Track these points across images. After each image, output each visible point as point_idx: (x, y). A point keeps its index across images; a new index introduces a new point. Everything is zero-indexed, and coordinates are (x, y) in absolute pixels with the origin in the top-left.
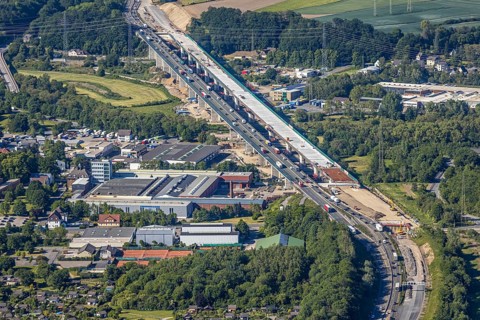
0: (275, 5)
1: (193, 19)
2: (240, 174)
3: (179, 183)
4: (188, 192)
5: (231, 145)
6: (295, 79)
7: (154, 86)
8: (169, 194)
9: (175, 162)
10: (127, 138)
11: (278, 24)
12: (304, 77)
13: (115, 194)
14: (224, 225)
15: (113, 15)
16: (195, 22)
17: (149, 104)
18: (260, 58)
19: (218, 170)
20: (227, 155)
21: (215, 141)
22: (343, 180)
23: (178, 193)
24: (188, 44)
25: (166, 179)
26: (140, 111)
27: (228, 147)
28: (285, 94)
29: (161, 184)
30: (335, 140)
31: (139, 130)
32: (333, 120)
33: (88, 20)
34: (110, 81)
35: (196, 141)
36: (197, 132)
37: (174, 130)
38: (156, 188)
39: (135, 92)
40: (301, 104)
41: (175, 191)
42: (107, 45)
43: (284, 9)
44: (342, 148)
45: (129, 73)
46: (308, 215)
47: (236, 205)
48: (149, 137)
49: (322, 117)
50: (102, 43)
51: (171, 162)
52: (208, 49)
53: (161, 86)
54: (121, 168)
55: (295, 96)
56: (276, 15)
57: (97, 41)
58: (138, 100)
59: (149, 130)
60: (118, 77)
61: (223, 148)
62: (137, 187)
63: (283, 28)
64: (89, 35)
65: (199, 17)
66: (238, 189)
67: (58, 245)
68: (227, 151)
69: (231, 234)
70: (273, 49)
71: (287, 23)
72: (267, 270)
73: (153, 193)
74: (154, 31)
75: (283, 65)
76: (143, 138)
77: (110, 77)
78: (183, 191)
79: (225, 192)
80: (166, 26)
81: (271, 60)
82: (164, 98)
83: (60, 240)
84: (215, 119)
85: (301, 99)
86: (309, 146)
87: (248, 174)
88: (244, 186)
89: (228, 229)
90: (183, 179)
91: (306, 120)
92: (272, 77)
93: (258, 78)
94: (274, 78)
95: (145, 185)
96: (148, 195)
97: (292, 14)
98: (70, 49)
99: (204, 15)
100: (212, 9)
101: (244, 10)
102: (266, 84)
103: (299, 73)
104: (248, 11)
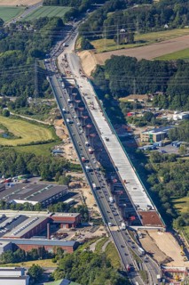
1: (98, 66)
2: (68, 215)
3: (8, 224)
4: (13, 233)
5: (82, 184)
6: (172, 121)
7: (47, 126)
9: (22, 202)
11: (167, 71)
12: (179, 119)
14: (16, 270)
15: (28, 62)
16: (100, 69)
19: (51, 210)
20: (73, 194)
21: (69, 180)
22: (153, 224)
23: (2, 234)
24: (86, 88)
25: (1, 219)
26: (23, 150)
27: (79, 186)
28: (151, 136)
30: (171, 182)
31: (6, 169)
32: (184, 161)
33: (7, 66)
34: (12, 121)
35: (53, 180)
37: (36, 169)
39: (27, 132)
40: (163, 145)
42: (21, 88)
43: (174, 59)
44: (176, 189)
45: (31, 114)
48: (14, 176)
49: (175, 158)
50: (17, 86)
51: (18, 201)
52: (100, 94)
56: (166, 63)
57: (13, 85)
58: (27, 139)
59: (14, 170)
60: (19, 118)
61: (74, 187)
63: (172, 74)
64: (7, 79)
65: (104, 64)
66: (64, 229)
68: (76, 190)
69: (20, 278)
70: (160, 93)
71: (175, 70)
74: (63, 76)
75: (167, 108)
77: (14, 117)
78: (8, 231)
80: (76, 72)
81: (156, 103)
85: (166, 141)
86: (141, 188)
89: (19, 273)
90: (15, 220)
91: (159, 162)
92: (149, 119)
93: (136, 120)
94: (150, 121)
97: (181, 62)
99: (108, 62)
100: (113, 57)
101: (139, 58)
102: (142, 125)
103: (176, 116)
104: (143, 60)
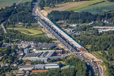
0: (68, 9)
1: (48, 14)
2: (60, 51)
3: (45, 54)
4: (47, 56)
5: (58, 43)
6: (73, 27)
7: (39, 30)
8: (43, 56)
9: (44, 48)
10: (33, 43)
11: (68, 14)
12: (75, 26)
13: (30, 57)
14: (56, 63)
15: (29, 14)
16: (49, 14)
17: (38, 35)
18: (65, 22)
19: (54, 50)
20: (57, 46)
21: (54, 43)
22: (84, 51)
23: (45, 56)
24: (47, 20)
25: (42, 53)
26: (36, 36)
27: (57, 44)
28: (70, 30)
29: (41, 54)
30: (82, 41)
31: (35, 41)
32: (82, 36)
33: (23, 15)
34: (29, 29)
35: (49, 43)
36: (49, 41)
37: (44, 41)
38: (39, 55)
39: (35, 32)
40: (74, 33)
41: (44, 55)
42: (28, 21)
43: (70, 10)
44: (84, 43)
45: (33, 27)
46: (76, 60)
47: (59, 58)
48: (38, 43)
49: (79, 36)
50: (27, 20)
51: (43, 48)
52: (52, 21)
53: (41, 30)
54: (31, 50)
55: (73, 31)
56: (68, 12)
57: (26, 20)
58: (35, 34)
59: (38, 41)
60: (31, 28)
61: (56, 44)
62: (35, 55)
63: (70, 15)
64: (24, 18)
65: (50, 13)
66: (59, 54)
67: (16, 70)
68: (57, 45)
69: (57, 65)
70: (67, 20)
71: (71, 13)
72: (66, 74)
73: (39, 56)
74: (39, 17)
75: (70, 24)
76: (37, 43)
77: (29, 28)
78: (46, 55)
79: (56, 55)
80: (42, 16)
81: (67, 22)
82: (42, 33)
83: (16, 69)
84: (54, 38)
85: (74, 32)
86: (76, 43)
87: (62, 50)
88: (61, 53)
89: (57, 64)
90: (46, 52)
91: (76, 37)
92: (67, 27)
93: (64, 27)
94: (68, 27)
95: (37, 54)
96: (38, 57)
97: (72, 11)
98: (19, 22)
100: (53, 11)
101: (60, 11)
102: (66, 28)
103: (74, 25)
104: (61, 11)
